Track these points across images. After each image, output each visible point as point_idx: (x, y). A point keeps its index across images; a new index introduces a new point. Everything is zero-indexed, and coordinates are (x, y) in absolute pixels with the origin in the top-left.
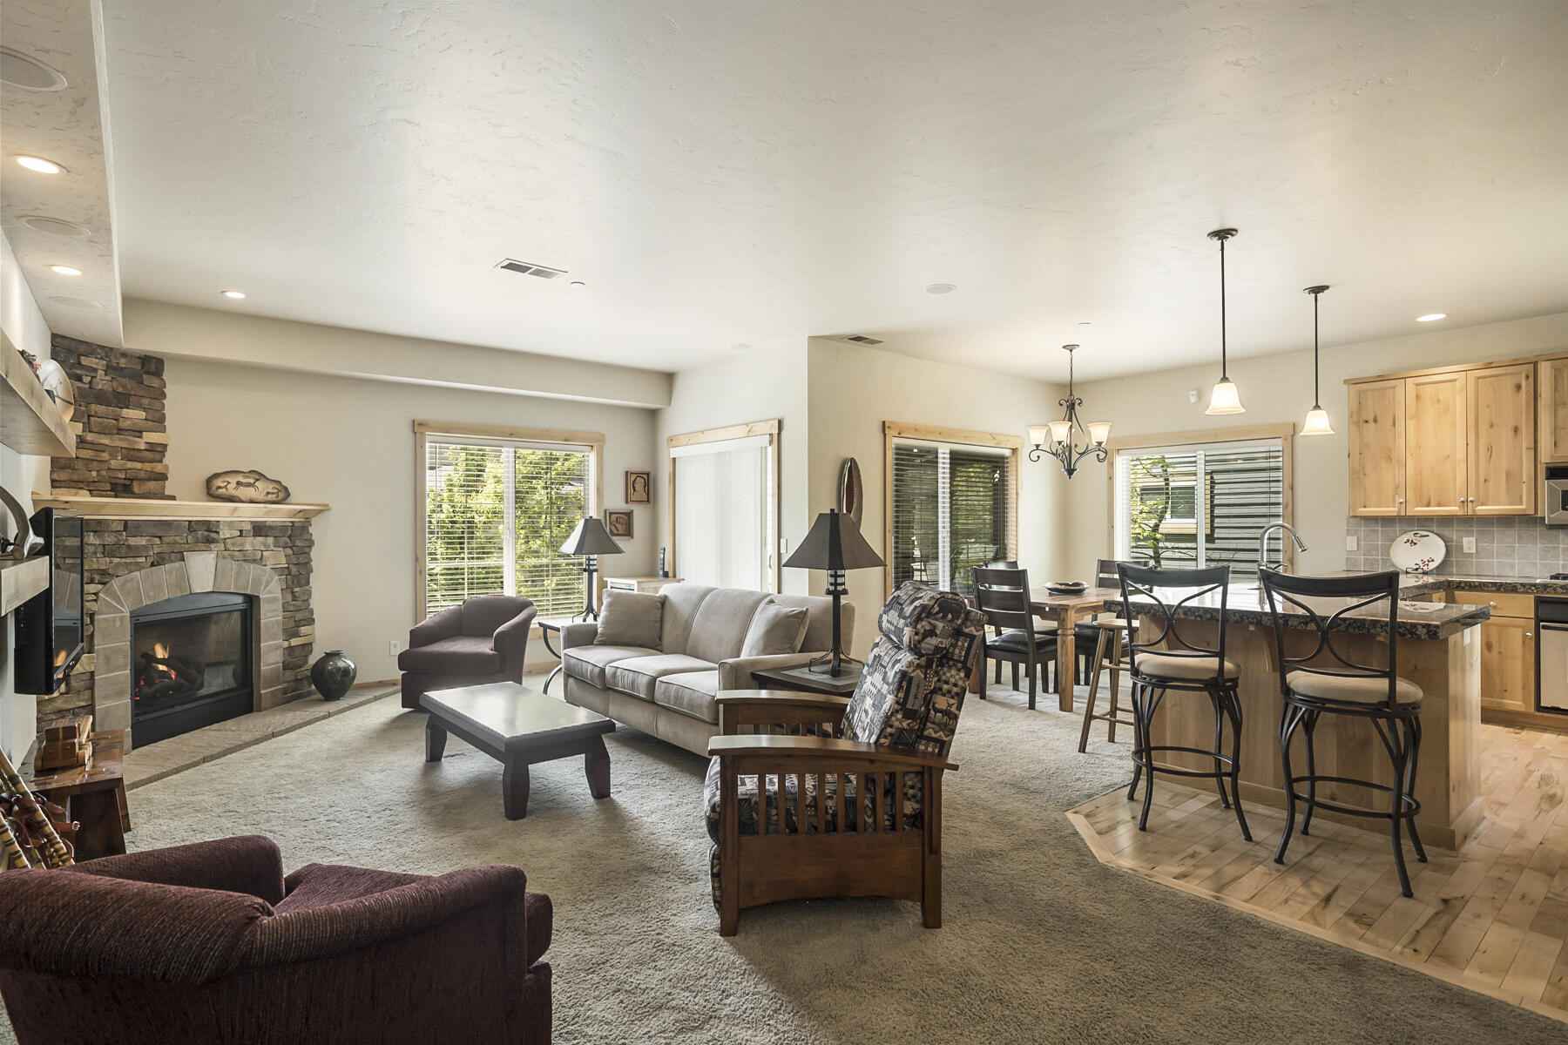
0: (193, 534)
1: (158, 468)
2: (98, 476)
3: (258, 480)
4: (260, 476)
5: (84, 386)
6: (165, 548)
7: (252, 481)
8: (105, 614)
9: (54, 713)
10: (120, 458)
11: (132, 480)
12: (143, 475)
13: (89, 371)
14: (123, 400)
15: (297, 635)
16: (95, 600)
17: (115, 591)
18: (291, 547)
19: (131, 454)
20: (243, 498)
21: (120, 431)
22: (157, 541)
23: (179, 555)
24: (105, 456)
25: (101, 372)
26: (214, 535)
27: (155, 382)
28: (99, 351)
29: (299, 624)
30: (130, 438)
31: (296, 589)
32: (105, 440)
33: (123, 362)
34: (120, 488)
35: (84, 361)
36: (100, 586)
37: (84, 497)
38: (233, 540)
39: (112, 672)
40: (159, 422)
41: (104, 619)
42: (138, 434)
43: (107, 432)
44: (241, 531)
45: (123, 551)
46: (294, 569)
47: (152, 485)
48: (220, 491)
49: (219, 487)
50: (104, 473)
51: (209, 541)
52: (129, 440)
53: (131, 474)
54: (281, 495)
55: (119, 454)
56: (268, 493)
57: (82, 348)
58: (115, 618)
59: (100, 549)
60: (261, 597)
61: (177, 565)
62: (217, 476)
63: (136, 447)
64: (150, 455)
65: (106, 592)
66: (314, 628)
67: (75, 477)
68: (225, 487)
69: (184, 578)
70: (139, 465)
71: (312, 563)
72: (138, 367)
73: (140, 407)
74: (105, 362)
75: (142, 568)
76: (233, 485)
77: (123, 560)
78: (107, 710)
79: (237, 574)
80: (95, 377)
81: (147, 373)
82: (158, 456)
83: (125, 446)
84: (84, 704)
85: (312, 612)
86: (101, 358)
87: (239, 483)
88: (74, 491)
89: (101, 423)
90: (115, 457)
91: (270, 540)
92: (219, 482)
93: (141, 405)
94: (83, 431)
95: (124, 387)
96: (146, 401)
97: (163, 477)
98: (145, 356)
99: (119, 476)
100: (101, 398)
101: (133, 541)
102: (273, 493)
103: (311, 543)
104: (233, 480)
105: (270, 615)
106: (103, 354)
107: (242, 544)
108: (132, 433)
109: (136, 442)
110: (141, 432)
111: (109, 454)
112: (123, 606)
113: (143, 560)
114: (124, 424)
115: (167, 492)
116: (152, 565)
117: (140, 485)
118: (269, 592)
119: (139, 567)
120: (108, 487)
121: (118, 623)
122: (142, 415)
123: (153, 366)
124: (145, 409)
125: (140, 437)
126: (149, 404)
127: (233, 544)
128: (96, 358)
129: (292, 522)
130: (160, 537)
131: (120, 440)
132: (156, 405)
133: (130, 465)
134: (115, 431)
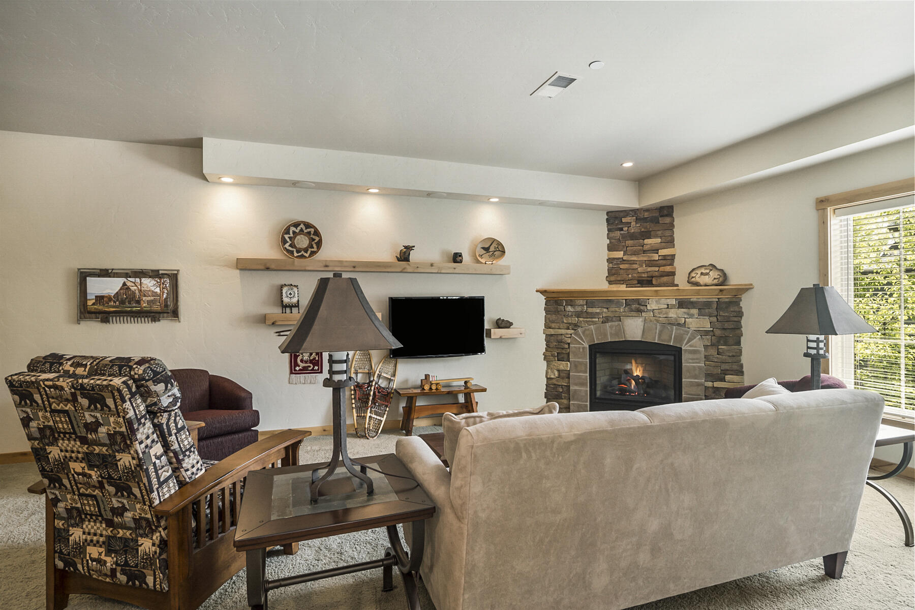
0: (629, 306)
1: (668, 269)
2: (632, 277)
3: (711, 270)
4: (713, 267)
5: (625, 232)
6: (609, 314)
7: (708, 271)
8: (574, 344)
9: (553, 385)
10: (644, 266)
11: (652, 277)
12: (657, 274)
13: (625, 224)
14: (647, 235)
15: (723, 380)
16: (570, 337)
17: (580, 335)
18: (716, 316)
19: (651, 263)
20: (702, 283)
21: (644, 252)
22: (605, 310)
23: (618, 318)
24: (635, 266)
25: (633, 224)
26: (642, 308)
27: (667, 220)
28: (631, 213)
29: (725, 372)
30: (648, 254)
31: (720, 347)
32: (634, 258)
33: (646, 215)
34: (645, 282)
35: (624, 220)
36: (573, 331)
37: (623, 287)
38: (659, 311)
39: (578, 373)
40: (670, 242)
41: (574, 347)
42: (657, 252)
43: (636, 253)
44: (668, 305)
45: (584, 315)
46: (718, 332)
47: (665, 279)
48: (693, 279)
49: (693, 277)
50: (635, 275)
51: (640, 311)
52: (649, 256)
53: (650, 274)
54: (721, 279)
55: (644, 264)
56: (715, 279)
57: (622, 214)
58: (579, 347)
59: (574, 314)
60: (683, 348)
61: (616, 323)
62: (693, 270)
63: (653, 259)
64: (664, 262)
65: (575, 334)
66: (743, 378)
67: (619, 279)
68: (695, 277)
69: (620, 330)
70: (657, 269)
71: (742, 329)
72: (657, 214)
73: (656, 236)
74: (635, 218)
75: (596, 324)
76: (699, 275)
77: (585, 319)
78: (575, 390)
79: (661, 332)
80: (630, 226)
81: (662, 216)
82: (669, 262)
83: (646, 259)
84: (566, 384)
85: (742, 366)
86: (633, 216)
87: (702, 274)
88: (618, 285)
89: (632, 249)
90: (641, 266)
91: (695, 311)
92: (693, 275)
93: (657, 235)
94: (624, 255)
95: (646, 228)
96: (659, 233)
97: (673, 274)
98: (661, 207)
99: (643, 276)
100: (633, 237)
101: (590, 310)
102: (717, 278)
103: (740, 314)
104: (699, 272)
105: (691, 361)
106: (633, 214)
107: (666, 313)
108: (652, 252)
109: (652, 256)
110: (658, 250)
111: (639, 265)
112: (584, 342)
113: (597, 320)
114: (646, 248)
115: (676, 282)
116: (603, 323)
117: (656, 280)
118: (691, 346)
119: (594, 323)
120: (636, 282)
121: (581, 350)
122: (659, 240)
123: (665, 211)
124: (661, 237)
125: (658, 253)
126: (662, 234)
127: (659, 313)
128: (630, 217)
129: (718, 298)
130: (607, 308)
131: (643, 256)
132: (668, 233)
133: (649, 269)
134: (642, 252)
